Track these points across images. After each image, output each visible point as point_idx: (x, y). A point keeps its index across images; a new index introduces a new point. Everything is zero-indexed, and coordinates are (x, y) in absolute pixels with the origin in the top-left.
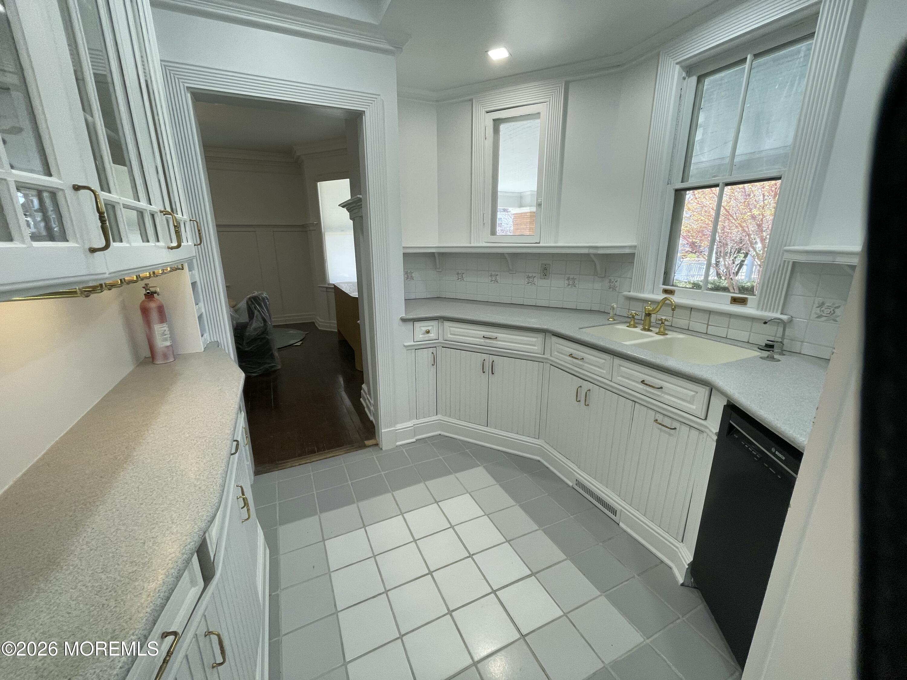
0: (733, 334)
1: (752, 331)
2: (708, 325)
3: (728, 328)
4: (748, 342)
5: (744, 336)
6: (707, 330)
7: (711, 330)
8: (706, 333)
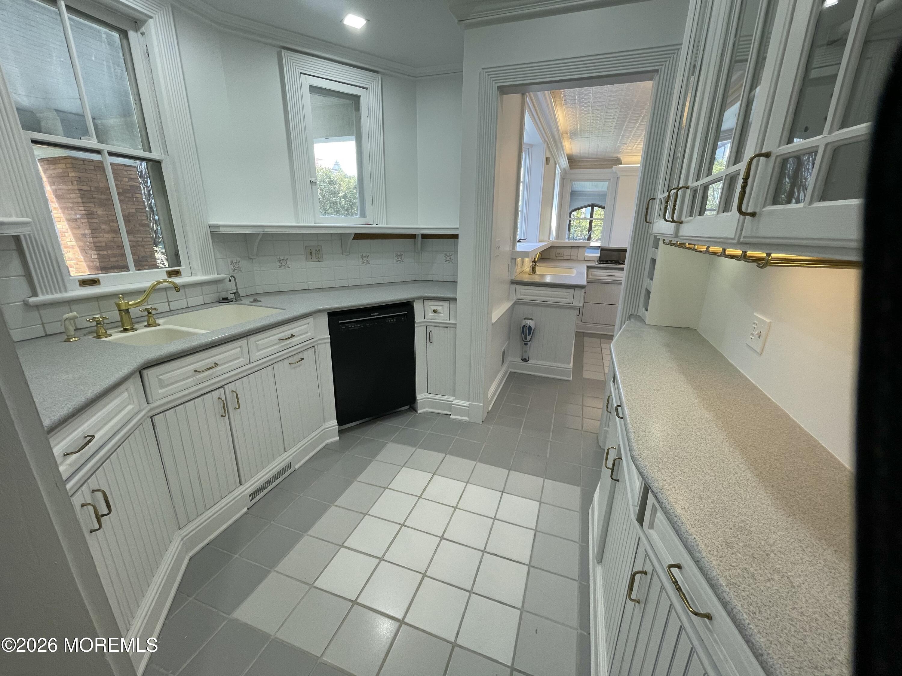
0: (192, 302)
1: (204, 294)
2: (169, 302)
3: (186, 298)
4: (205, 304)
5: (199, 300)
6: (170, 308)
7: (174, 305)
8: (170, 311)
